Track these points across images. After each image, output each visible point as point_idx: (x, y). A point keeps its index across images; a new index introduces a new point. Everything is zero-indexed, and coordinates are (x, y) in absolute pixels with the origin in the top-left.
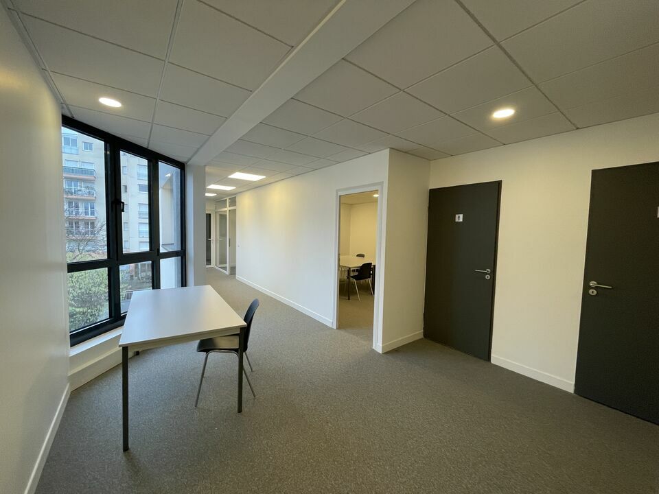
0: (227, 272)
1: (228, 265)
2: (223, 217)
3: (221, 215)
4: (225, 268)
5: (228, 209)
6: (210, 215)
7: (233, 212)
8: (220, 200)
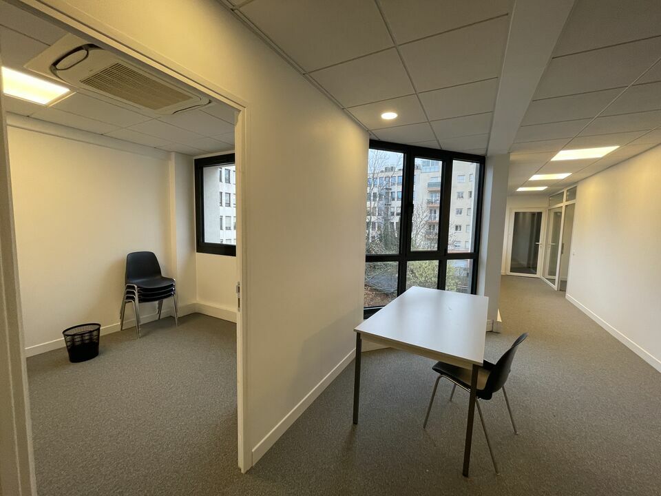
0: (555, 287)
1: (557, 278)
2: (557, 215)
3: (556, 213)
4: (553, 281)
5: (564, 204)
6: (540, 214)
7: (570, 208)
8: (554, 193)
